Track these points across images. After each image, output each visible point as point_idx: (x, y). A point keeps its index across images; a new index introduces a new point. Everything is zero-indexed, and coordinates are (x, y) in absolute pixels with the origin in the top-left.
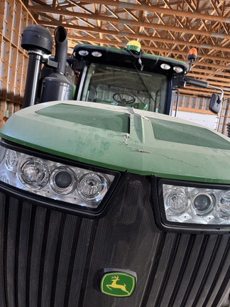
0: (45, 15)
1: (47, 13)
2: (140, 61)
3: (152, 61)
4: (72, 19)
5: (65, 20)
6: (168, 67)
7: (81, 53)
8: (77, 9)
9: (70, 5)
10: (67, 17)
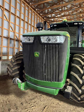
0: (49, 20)
1: (50, 20)
2: (67, 24)
3: (71, 23)
4: (58, 19)
5: (56, 20)
6: (77, 24)
7: (51, 26)
8: (59, 16)
9: (56, 15)
10: (56, 19)
